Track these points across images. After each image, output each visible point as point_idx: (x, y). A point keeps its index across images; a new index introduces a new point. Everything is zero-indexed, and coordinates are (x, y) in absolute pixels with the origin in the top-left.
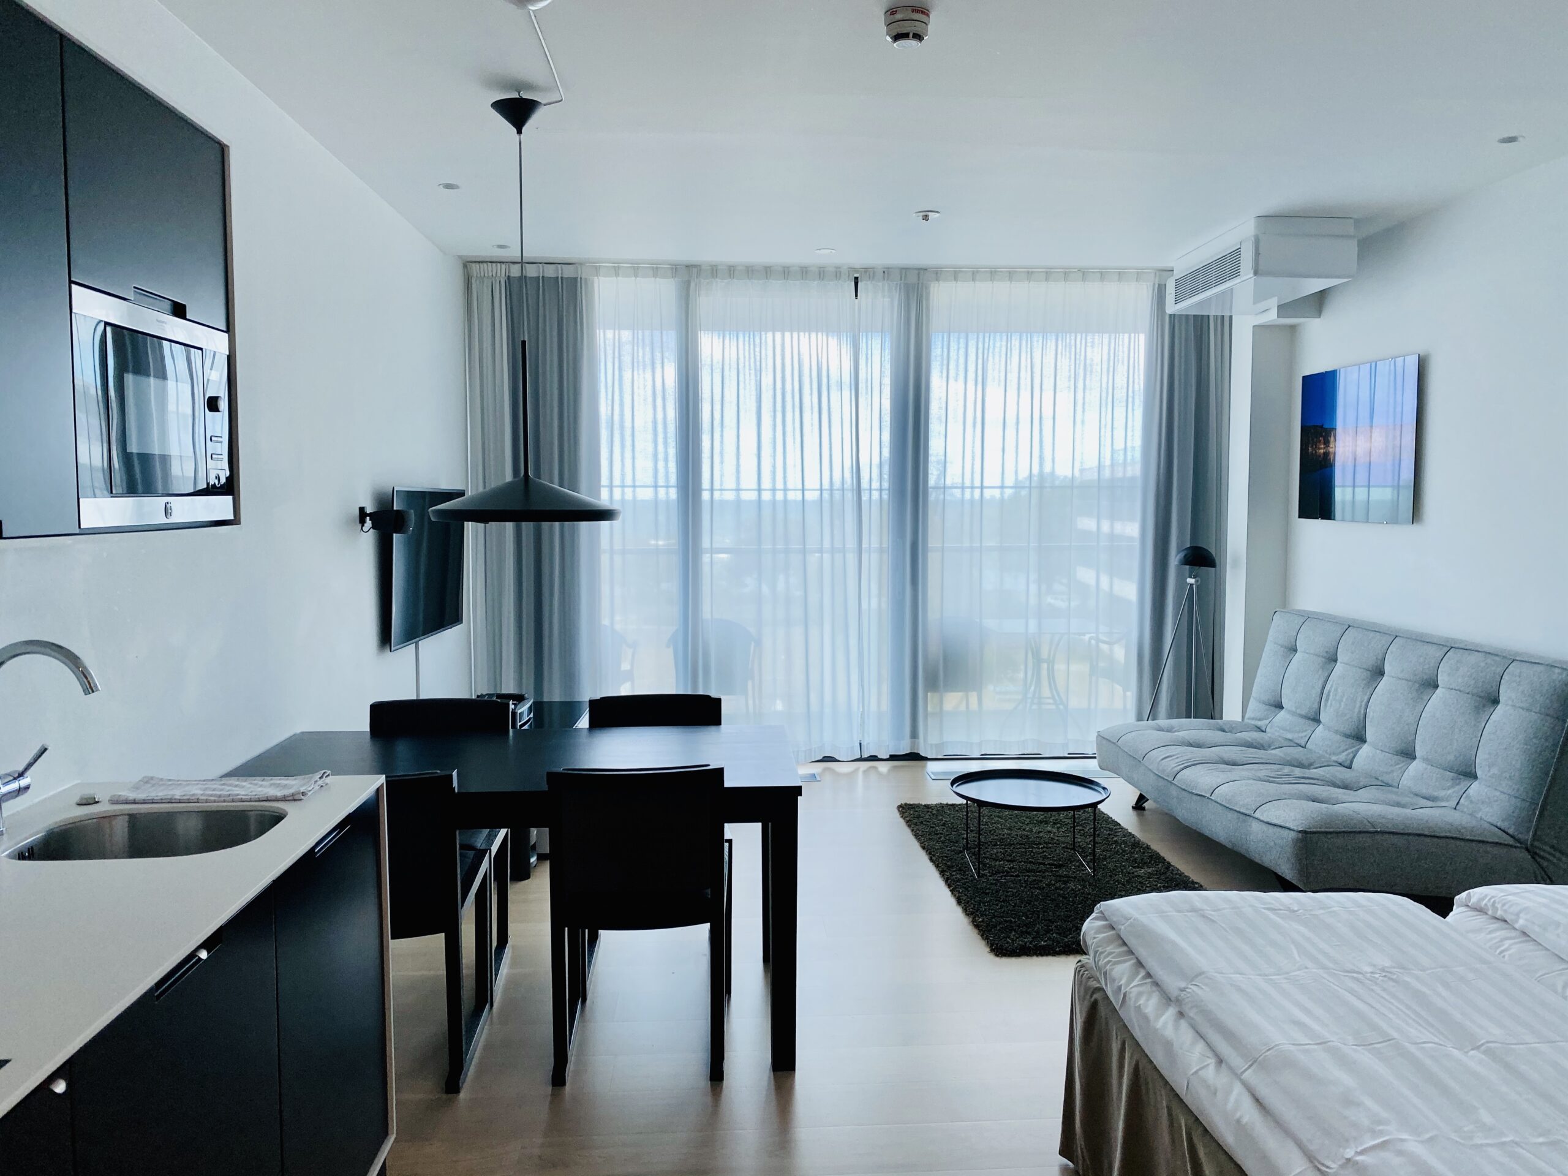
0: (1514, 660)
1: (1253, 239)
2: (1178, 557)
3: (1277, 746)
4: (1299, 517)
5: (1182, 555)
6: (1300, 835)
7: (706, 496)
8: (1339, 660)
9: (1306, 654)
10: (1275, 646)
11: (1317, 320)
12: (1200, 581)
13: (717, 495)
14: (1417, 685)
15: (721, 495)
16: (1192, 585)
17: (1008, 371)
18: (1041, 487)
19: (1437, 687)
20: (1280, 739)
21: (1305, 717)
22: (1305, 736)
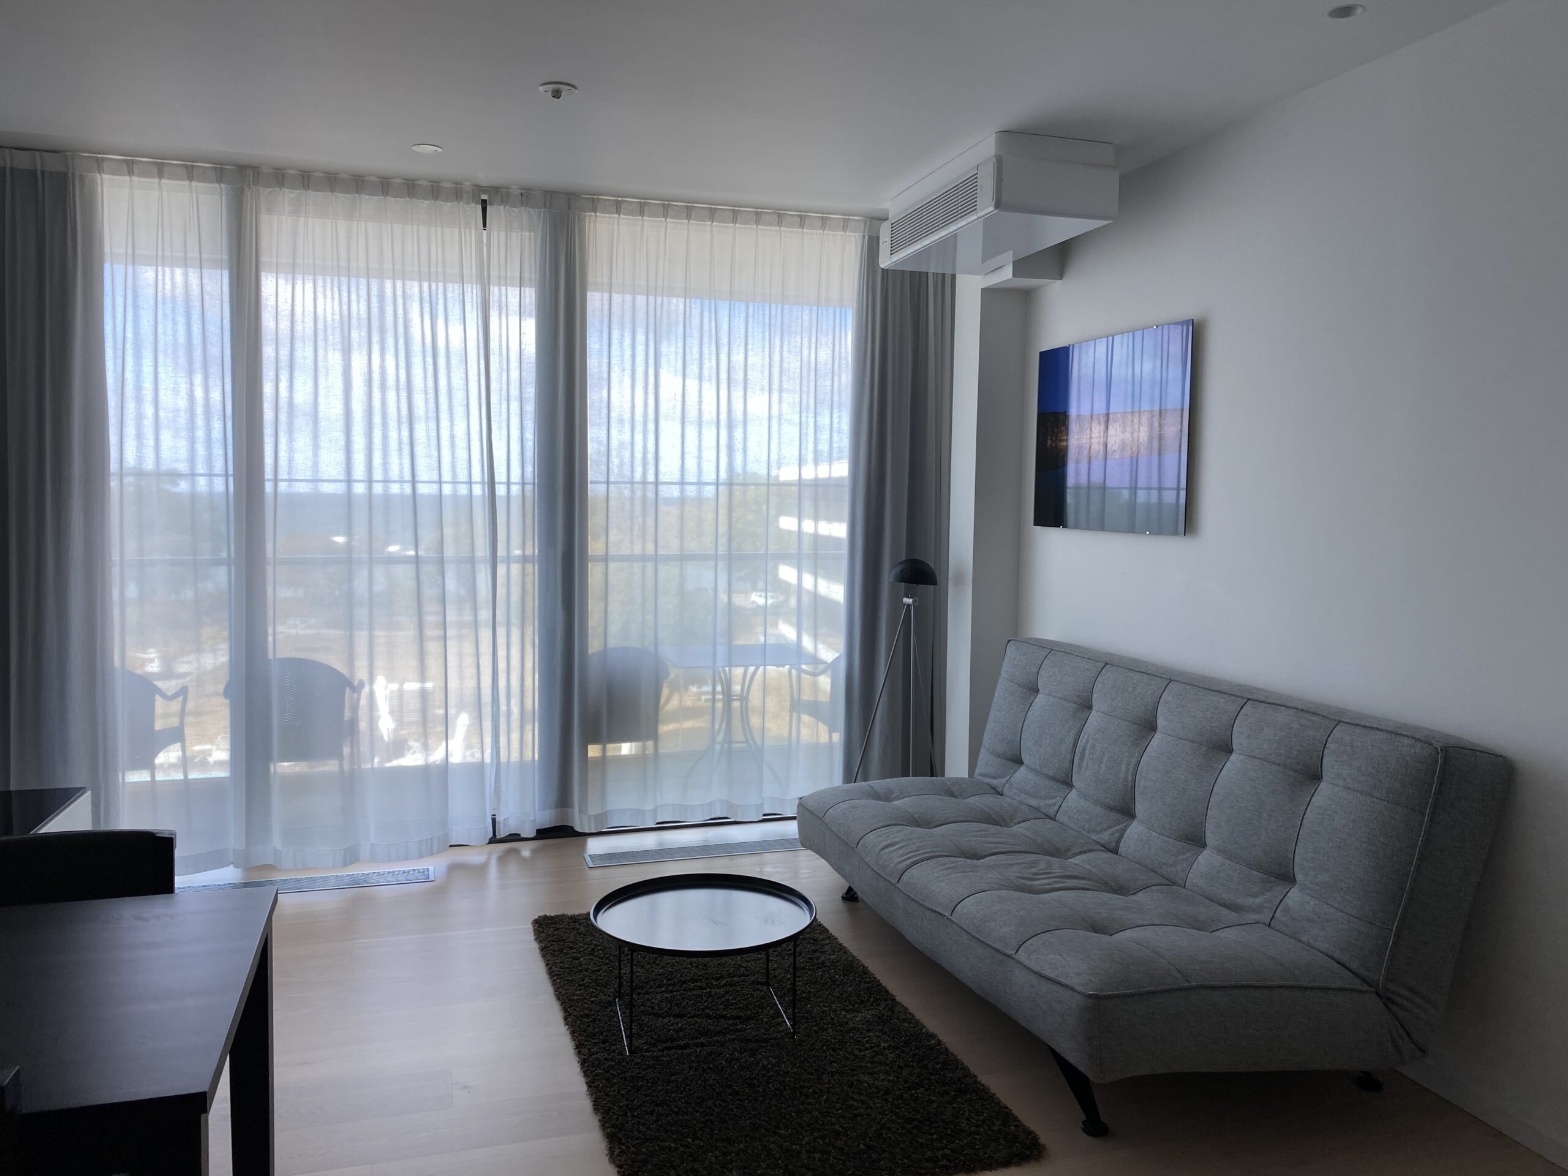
0: (1339, 722)
1: (994, 160)
2: (893, 573)
3: (1021, 819)
4: (1035, 525)
5: (898, 569)
6: (1090, 1001)
7: (269, 487)
8: (1095, 707)
9: (1051, 698)
10: (1011, 684)
11: (1059, 282)
12: (918, 602)
13: (283, 487)
14: (1204, 749)
15: (290, 486)
16: (909, 606)
17: (687, 335)
18: (730, 484)
19: (1230, 751)
20: (1022, 807)
21: (1052, 778)
22: (1054, 805)
